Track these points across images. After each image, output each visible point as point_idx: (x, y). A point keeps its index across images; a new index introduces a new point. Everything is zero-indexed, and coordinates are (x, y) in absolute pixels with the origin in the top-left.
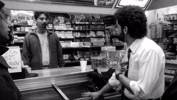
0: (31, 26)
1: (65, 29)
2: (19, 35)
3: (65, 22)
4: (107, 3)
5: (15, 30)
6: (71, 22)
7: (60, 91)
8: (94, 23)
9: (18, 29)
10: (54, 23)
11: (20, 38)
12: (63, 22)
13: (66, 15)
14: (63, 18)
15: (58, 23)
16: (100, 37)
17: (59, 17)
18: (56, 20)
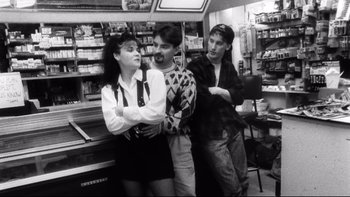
0: (37, 43)
1: (93, 45)
2: (20, 57)
3: (94, 33)
4: (142, 6)
5: (13, 51)
6: (103, 34)
7: (78, 129)
8: (141, 33)
9: (18, 48)
10: (75, 36)
11: (21, 62)
12: (91, 33)
13: (96, 25)
14: (89, 28)
15: (81, 37)
17: (83, 27)
18: (79, 32)
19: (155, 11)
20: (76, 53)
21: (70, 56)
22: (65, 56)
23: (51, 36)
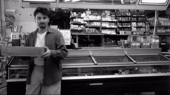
0: (83, 18)
1: (110, 20)
2: (74, 24)
3: (111, 15)
5: (72, 21)
6: (116, 15)
7: (93, 58)
8: (135, 16)
9: (74, 20)
10: (102, 16)
11: (75, 26)
12: (109, 15)
13: (112, 11)
14: (109, 12)
15: (105, 16)
16: (140, 27)
17: (106, 11)
18: (104, 14)
19: (139, 4)
20: (101, 24)
21: (98, 25)
22: (96, 25)
23: (90, 15)
